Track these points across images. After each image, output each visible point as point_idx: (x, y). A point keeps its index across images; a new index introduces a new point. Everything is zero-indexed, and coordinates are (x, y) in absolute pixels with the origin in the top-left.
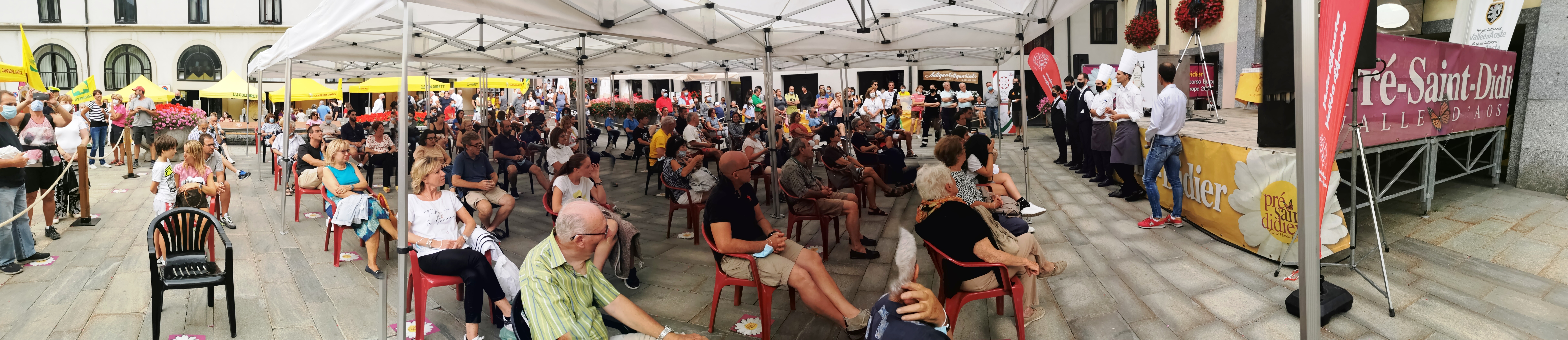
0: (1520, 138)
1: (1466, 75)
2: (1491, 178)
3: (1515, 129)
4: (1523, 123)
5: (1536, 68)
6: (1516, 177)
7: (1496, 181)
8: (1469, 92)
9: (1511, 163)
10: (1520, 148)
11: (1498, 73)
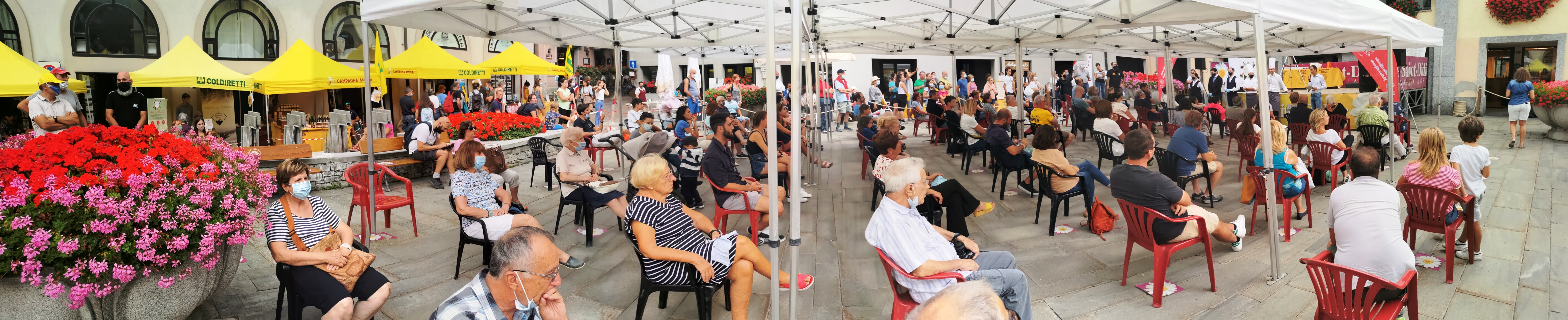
0: (1432, 93)
1: (1415, 67)
2: (1422, 110)
3: (1429, 89)
4: (1432, 86)
5: (1435, 64)
6: (1431, 110)
7: (1424, 112)
8: (1416, 74)
9: (1429, 104)
10: (1432, 97)
11: (1423, 66)
